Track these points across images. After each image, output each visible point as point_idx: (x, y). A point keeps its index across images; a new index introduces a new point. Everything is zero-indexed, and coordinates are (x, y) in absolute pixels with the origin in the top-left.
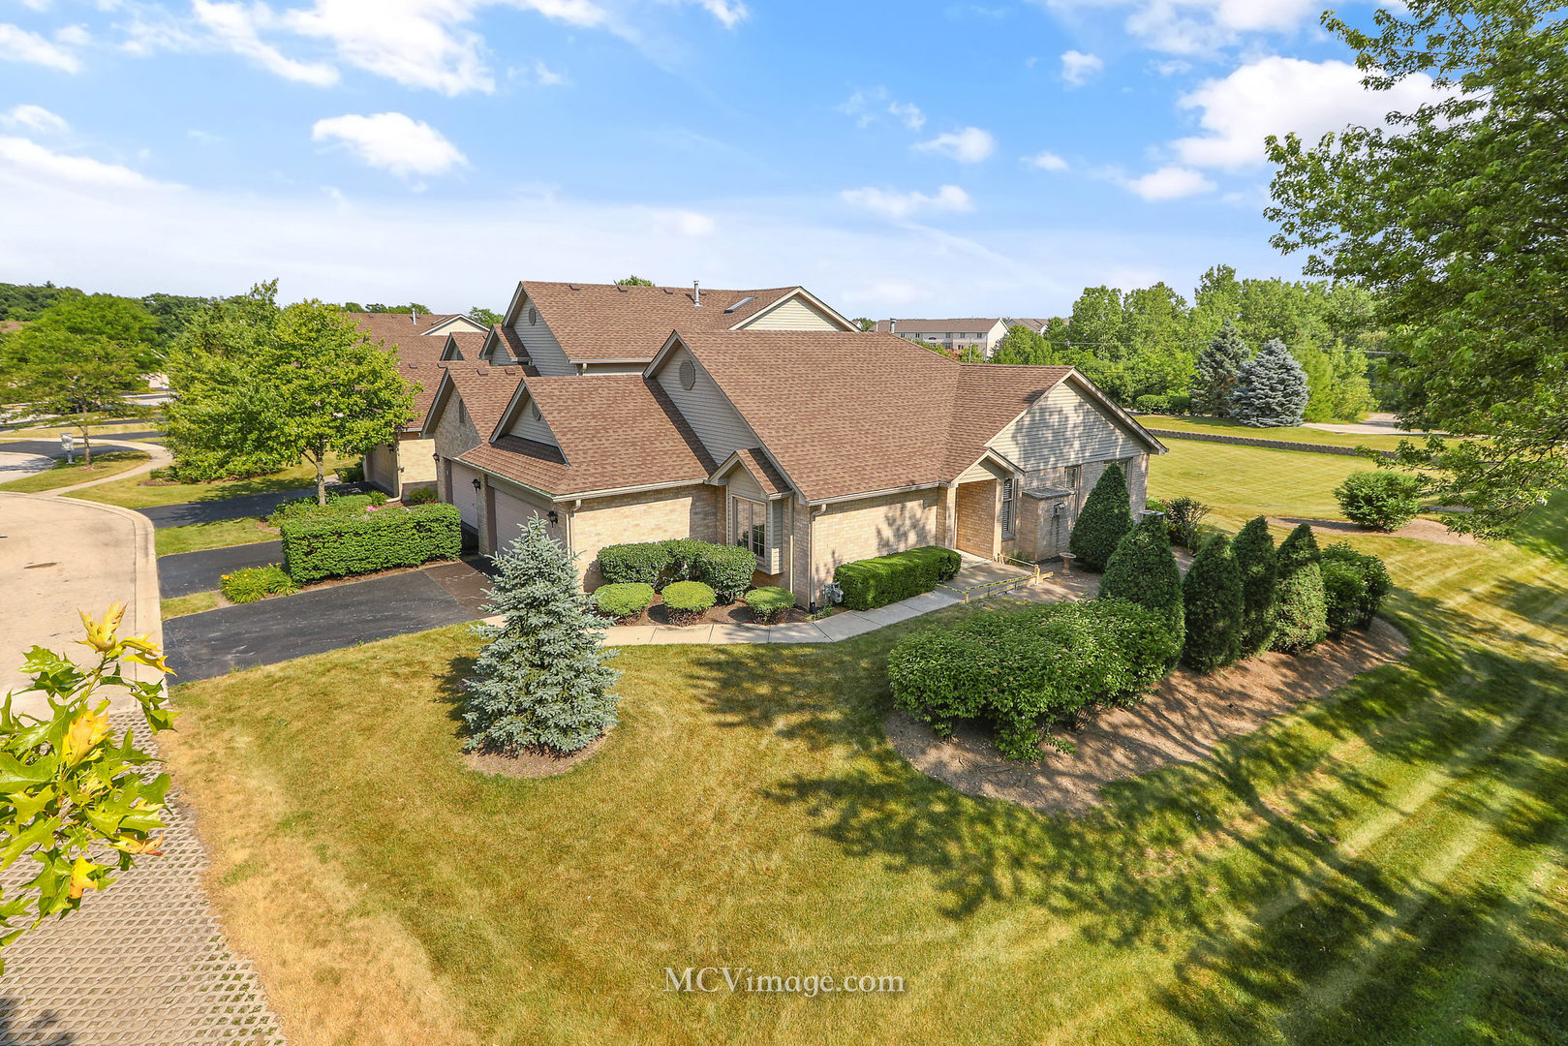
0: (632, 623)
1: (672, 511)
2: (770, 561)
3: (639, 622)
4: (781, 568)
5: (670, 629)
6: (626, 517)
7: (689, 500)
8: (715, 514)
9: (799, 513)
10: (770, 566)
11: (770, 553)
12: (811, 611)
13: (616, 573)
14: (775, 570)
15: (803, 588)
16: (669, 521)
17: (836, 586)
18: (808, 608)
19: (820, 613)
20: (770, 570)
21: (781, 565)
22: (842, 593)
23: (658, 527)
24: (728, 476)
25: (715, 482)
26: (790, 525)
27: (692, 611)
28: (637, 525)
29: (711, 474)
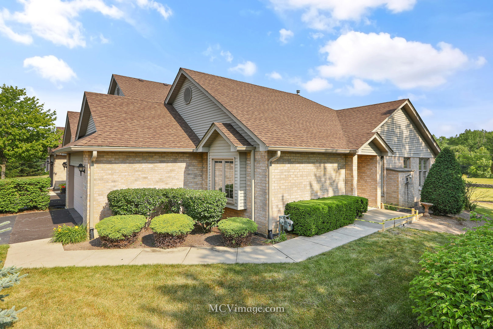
0: (125, 246)
1: (172, 171)
2: (237, 200)
3: (132, 246)
4: (245, 206)
5: (154, 251)
6: (137, 171)
7: (183, 165)
8: (202, 176)
9: (259, 162)
10: (237, 203)
11: (237, 194)
12: (269, 238)
13: (119, 207)
14: (241, 207)
15: (262, 220)
16: (169, 177)
17: (287, 218)
18: (266, 235)
19: (277, 239)
20: (237, 206)
21: (245, 203)
22: (292, 222)
23: (161, 180)
24: (209, 145)
25: (200, 150)
26: (252, 173)
27: (172, 235)
28: (146, 178)
29: (197, 146)
